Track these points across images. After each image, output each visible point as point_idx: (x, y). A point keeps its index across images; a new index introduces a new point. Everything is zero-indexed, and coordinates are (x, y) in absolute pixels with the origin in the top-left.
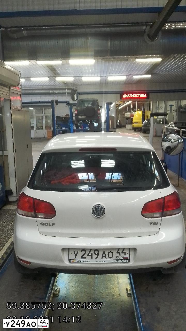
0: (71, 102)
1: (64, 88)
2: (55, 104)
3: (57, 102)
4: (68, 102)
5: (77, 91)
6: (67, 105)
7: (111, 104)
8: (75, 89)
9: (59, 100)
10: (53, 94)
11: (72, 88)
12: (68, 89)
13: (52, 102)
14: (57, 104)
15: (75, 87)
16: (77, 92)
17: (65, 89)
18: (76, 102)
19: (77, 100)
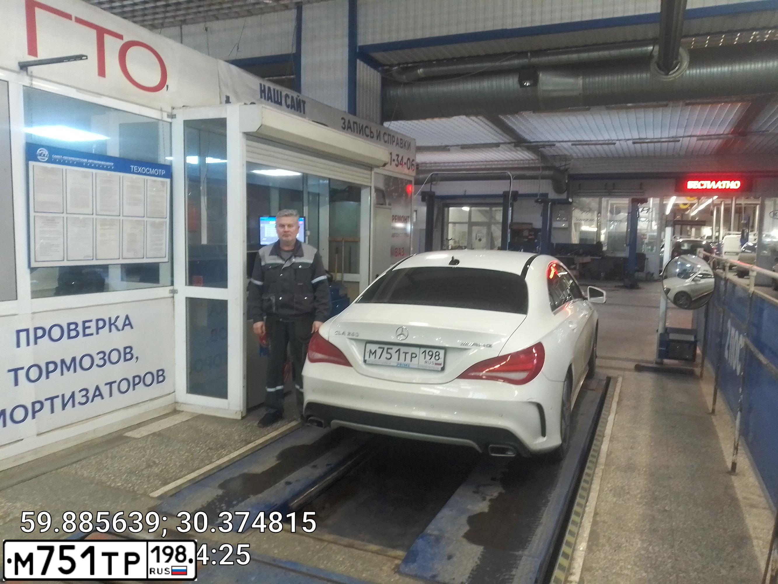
1: (538, 165)
2: (510, 200)
3: (516, 195)
4: (546, 195)
5: (567, 173)
7: (644, 201)
8: (562, 168)
10: (511, 178)
11: (557, 164)
12: (544, 168)
13: (505, 195)
14: (515, 200)
15: (563, 163)
17: (537, 169)
18: (564, 196)
19: (566, 192)
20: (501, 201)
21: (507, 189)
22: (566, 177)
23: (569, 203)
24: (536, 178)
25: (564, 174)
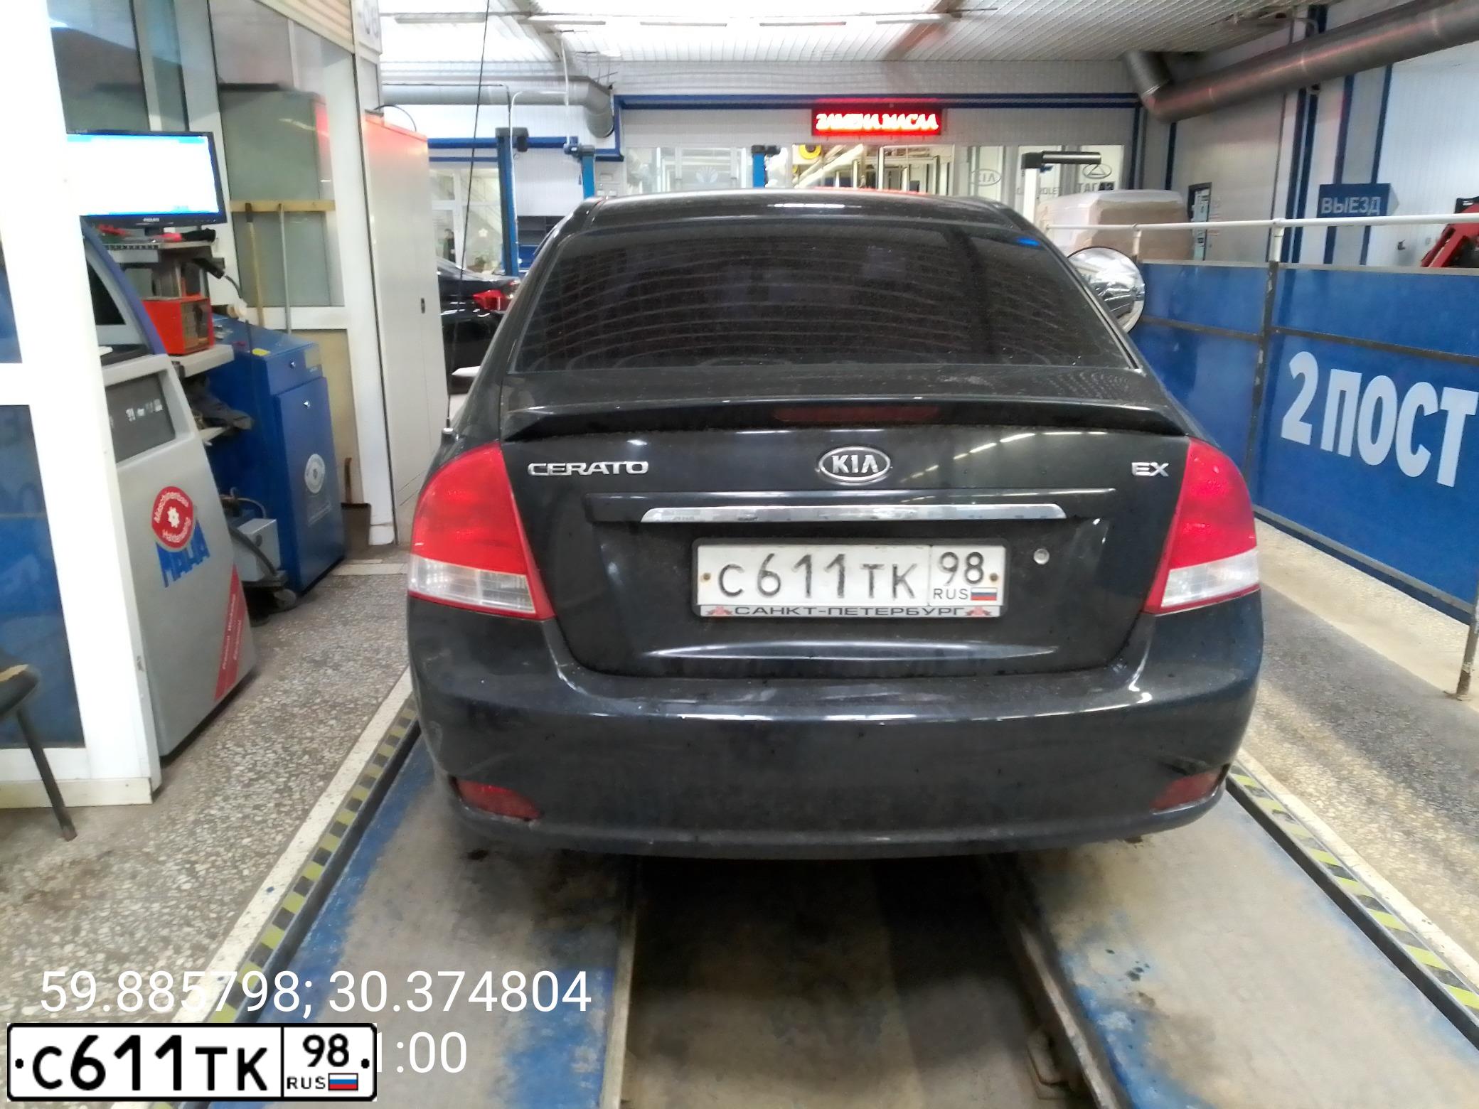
0: (587, 139)
1: (555, 73)
2: (513, 151)
3: (524, 142)
4: (575, 140)
5: (613, 93)
6: (569, 152)
7: (773, 151)
8: (603, 82)
9: (533, 134)
10: (507, 100)
11: (593, 74)
12: (573, 80)
13: (501, 139)
14: (522, 149)
15: (604, 72)
16: (615, 97)
17: (560, 80)
18: (610, 143)
19: (614, 133)
20: (493, 153)
21: (504, 125)
22: (612, 100)
23: (620, 159)
24: (558, 102)
25: (609, 94)
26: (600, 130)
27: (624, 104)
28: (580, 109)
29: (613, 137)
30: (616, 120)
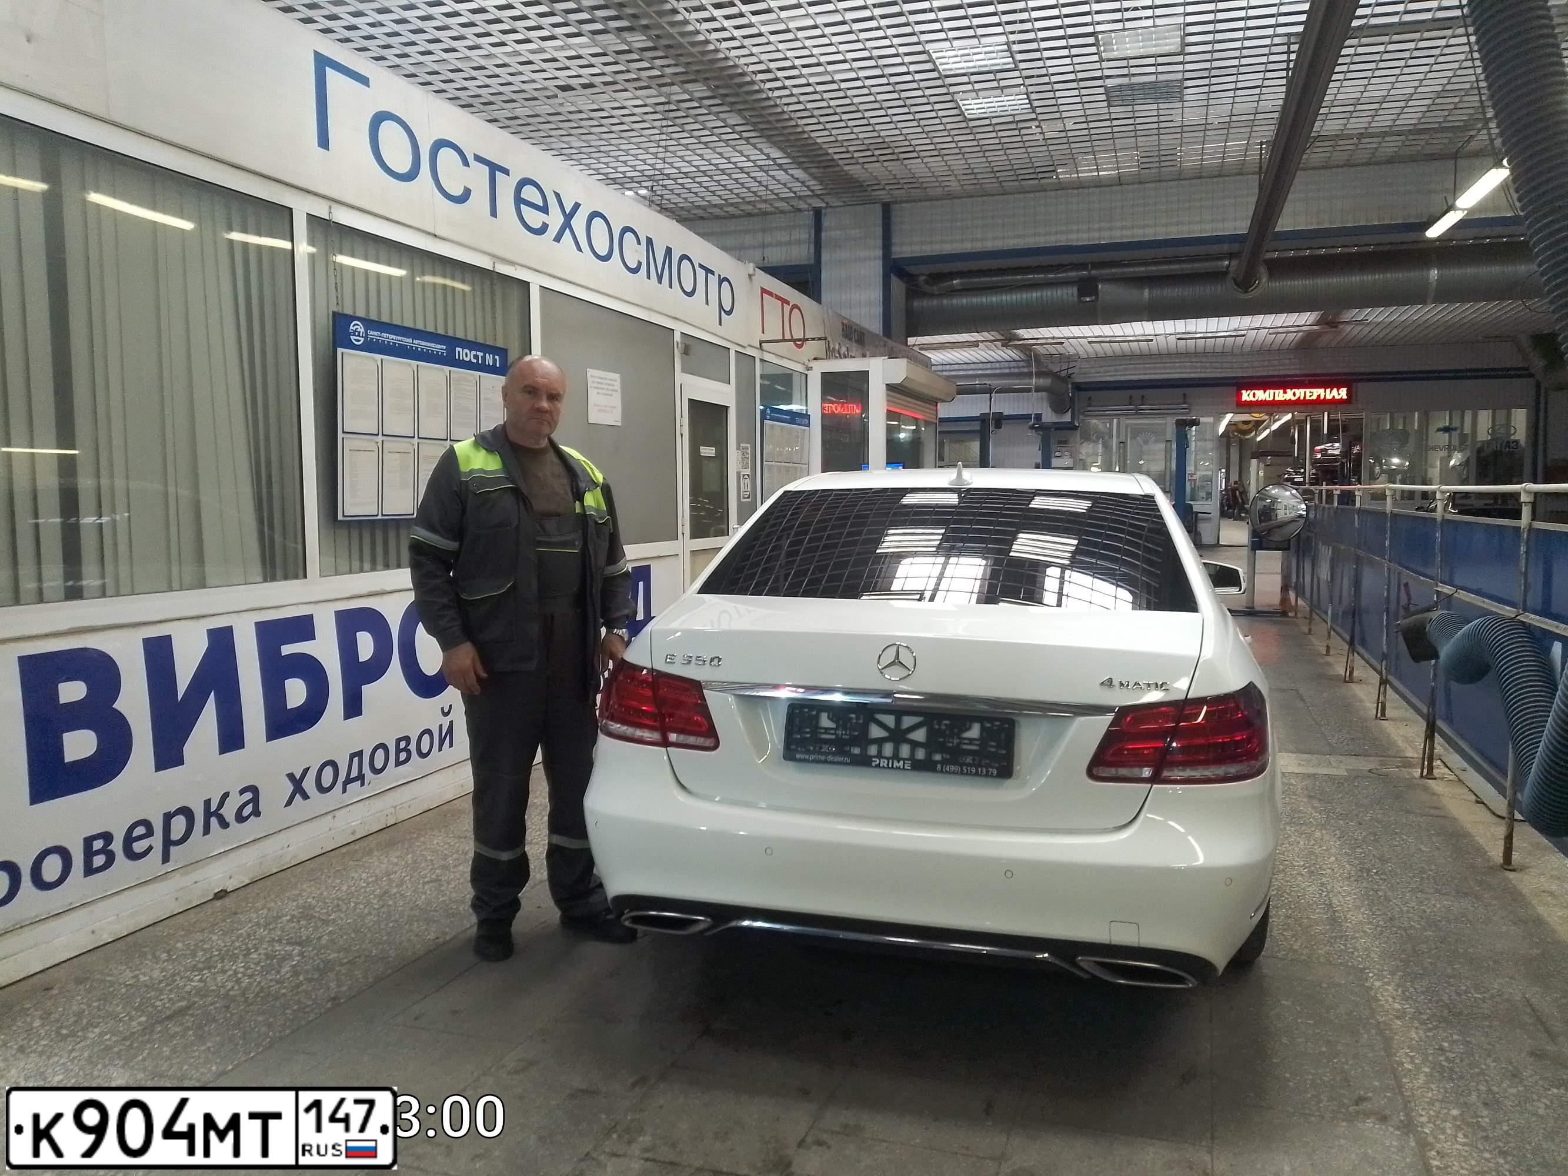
0: (1049, 417)
1: (1026, 370)
3: (1000, 420)
4: (1038, 417)
6: (1032, 428)
8: (1063, 374)
9: (1007, 412)
10: (989, 391)
11: (1056, 369)
12: (1039, 374)
13: (983, 419)
14: (998, 426)
15: (1065, 367)
16: (1073, 384)
17: (1029, 375)
18: (1067, 418)
19: (1070, 410)
20: (979, 427)
21: (985, 409)
22: (1070, 387)
23: (1076, 428)
24: (1029, 390)
25: (1067, 383)
26: (1058, 408)
27: (1079, 387)
28: (1044, 394)
29: (1069, 414)
30: (1072, 399)
